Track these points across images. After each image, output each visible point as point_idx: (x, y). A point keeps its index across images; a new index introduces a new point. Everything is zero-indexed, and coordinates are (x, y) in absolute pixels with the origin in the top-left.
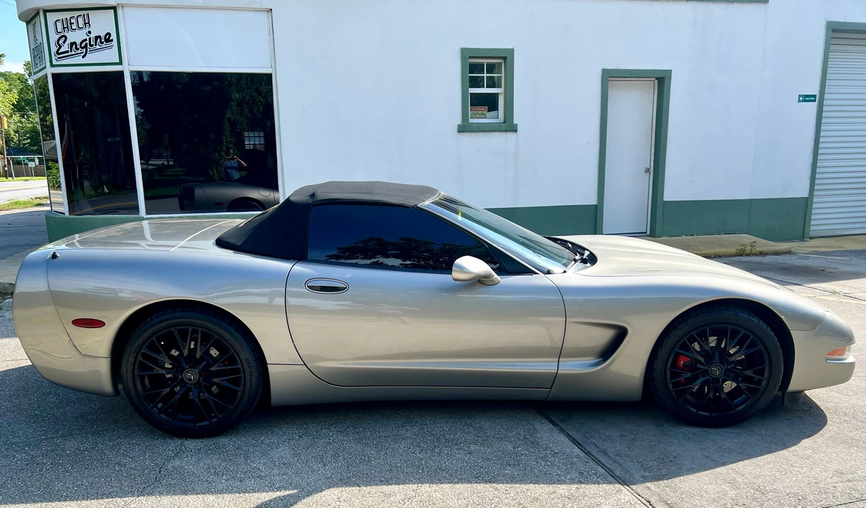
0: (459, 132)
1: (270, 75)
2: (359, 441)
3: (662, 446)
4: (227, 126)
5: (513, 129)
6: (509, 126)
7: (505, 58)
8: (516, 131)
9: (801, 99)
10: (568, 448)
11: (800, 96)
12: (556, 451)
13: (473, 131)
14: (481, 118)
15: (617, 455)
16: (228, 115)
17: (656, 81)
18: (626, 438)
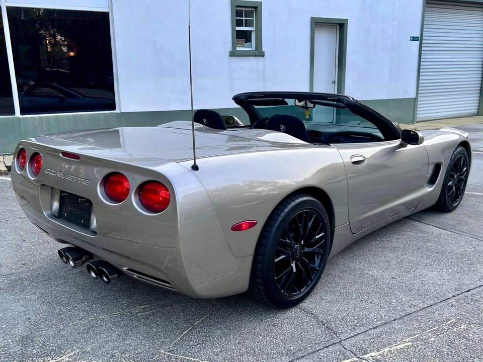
0: (230, 56)
1: (108, 13)
5: (262, 55)
6: (259, 53)
7: (256, 8)
8: (263, 56)
9: (412, 39)
11: (411, 37)
13: (239, 56)
14: (242, 47)
17: (338, 26)
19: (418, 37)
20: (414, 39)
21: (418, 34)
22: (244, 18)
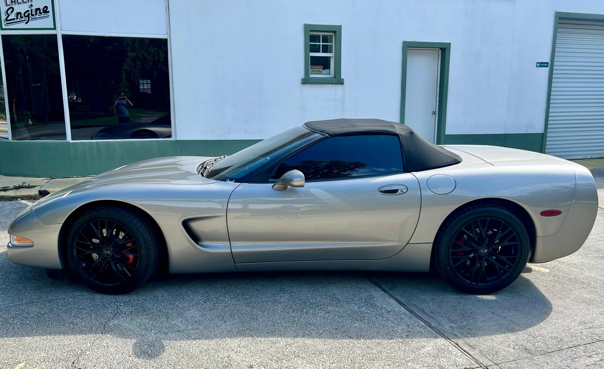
0: (302, 84)
1: (166, 40)
2: (248, 305)
3: (461, 306)
4: (124, 75)
5: (341, 82)
6: (338, 80)
7: (335, 32)
8: (343, 84)
9: (538, 65)
10: (397, 308)
11: (537, 63)
12: (389, 310)
13: (312, 83)
14: (318, 74)
15: (431, 312)
16: (125, 67)
17: (440, 51)
18: (436, 300)
19: (547, 63)
20: (542, 65)
21: (547, 59)
22: (321, 44)
